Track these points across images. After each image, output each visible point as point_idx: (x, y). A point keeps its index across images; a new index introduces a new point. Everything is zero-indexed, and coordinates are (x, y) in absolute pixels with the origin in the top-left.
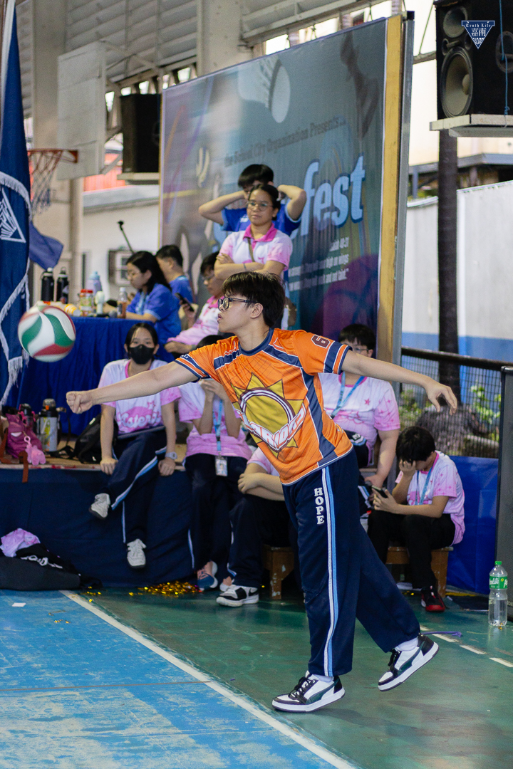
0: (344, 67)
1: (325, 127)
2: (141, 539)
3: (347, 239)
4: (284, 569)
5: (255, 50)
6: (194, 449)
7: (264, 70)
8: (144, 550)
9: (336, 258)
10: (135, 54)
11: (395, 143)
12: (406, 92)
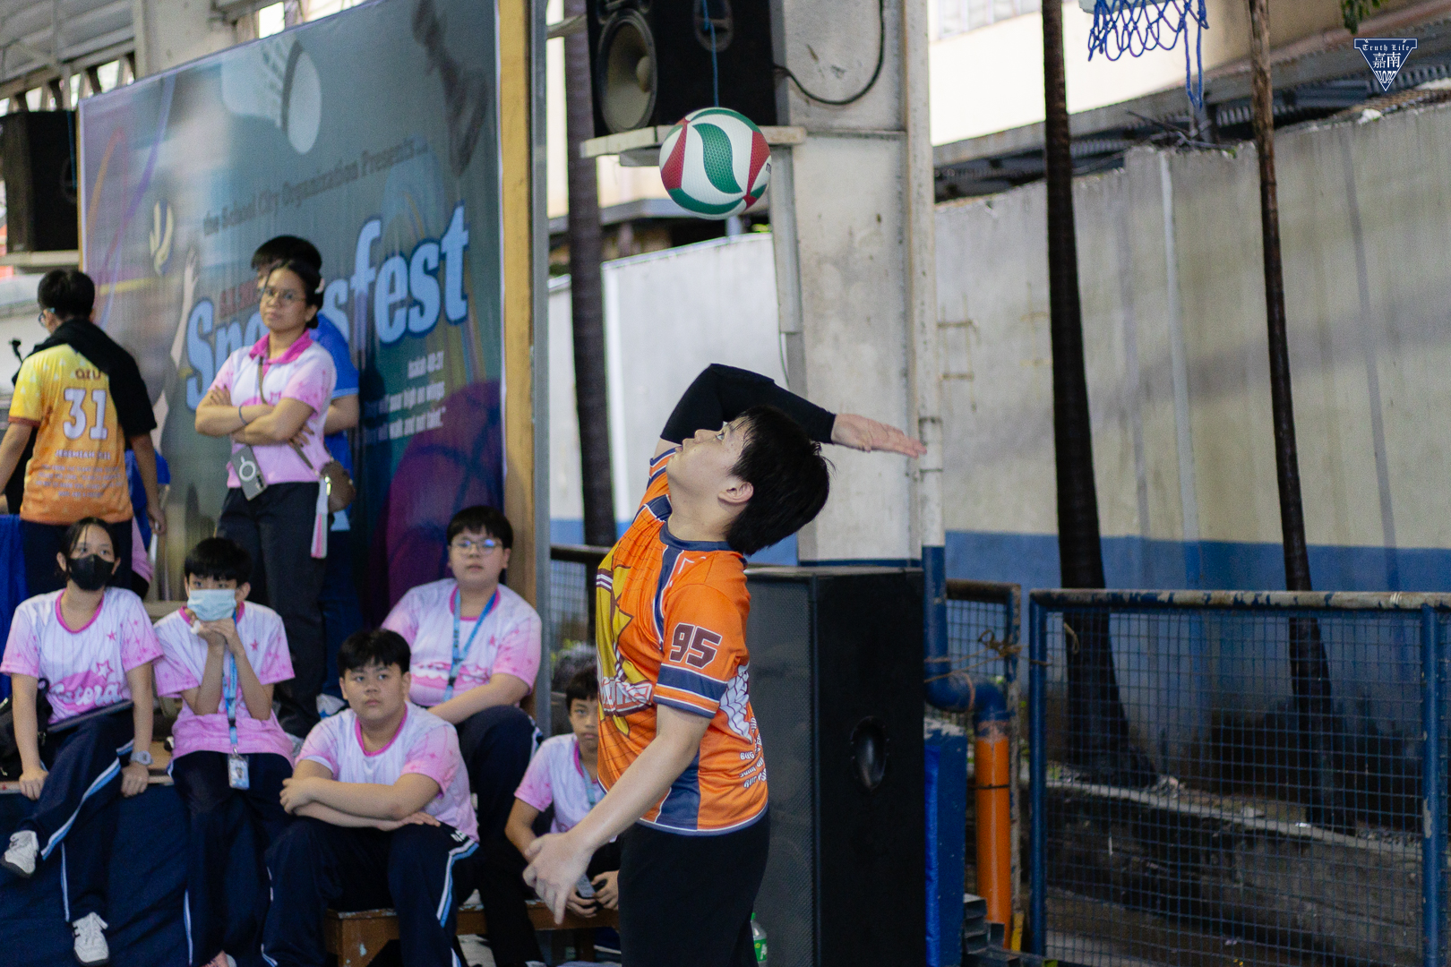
0: (421, 50)
1: (388, 159)
2: (98, 913)
3: (441, 355)
4: (363, 951)
5: (239, 26)
6: (187, 745)
7: (271, 62)
8: (103, 931)
9: (421, 391)
10: (16, 41)
11: (522, 181)
12: (537, 90)
